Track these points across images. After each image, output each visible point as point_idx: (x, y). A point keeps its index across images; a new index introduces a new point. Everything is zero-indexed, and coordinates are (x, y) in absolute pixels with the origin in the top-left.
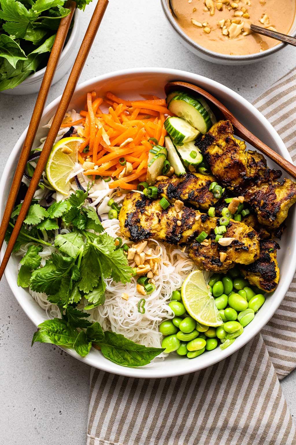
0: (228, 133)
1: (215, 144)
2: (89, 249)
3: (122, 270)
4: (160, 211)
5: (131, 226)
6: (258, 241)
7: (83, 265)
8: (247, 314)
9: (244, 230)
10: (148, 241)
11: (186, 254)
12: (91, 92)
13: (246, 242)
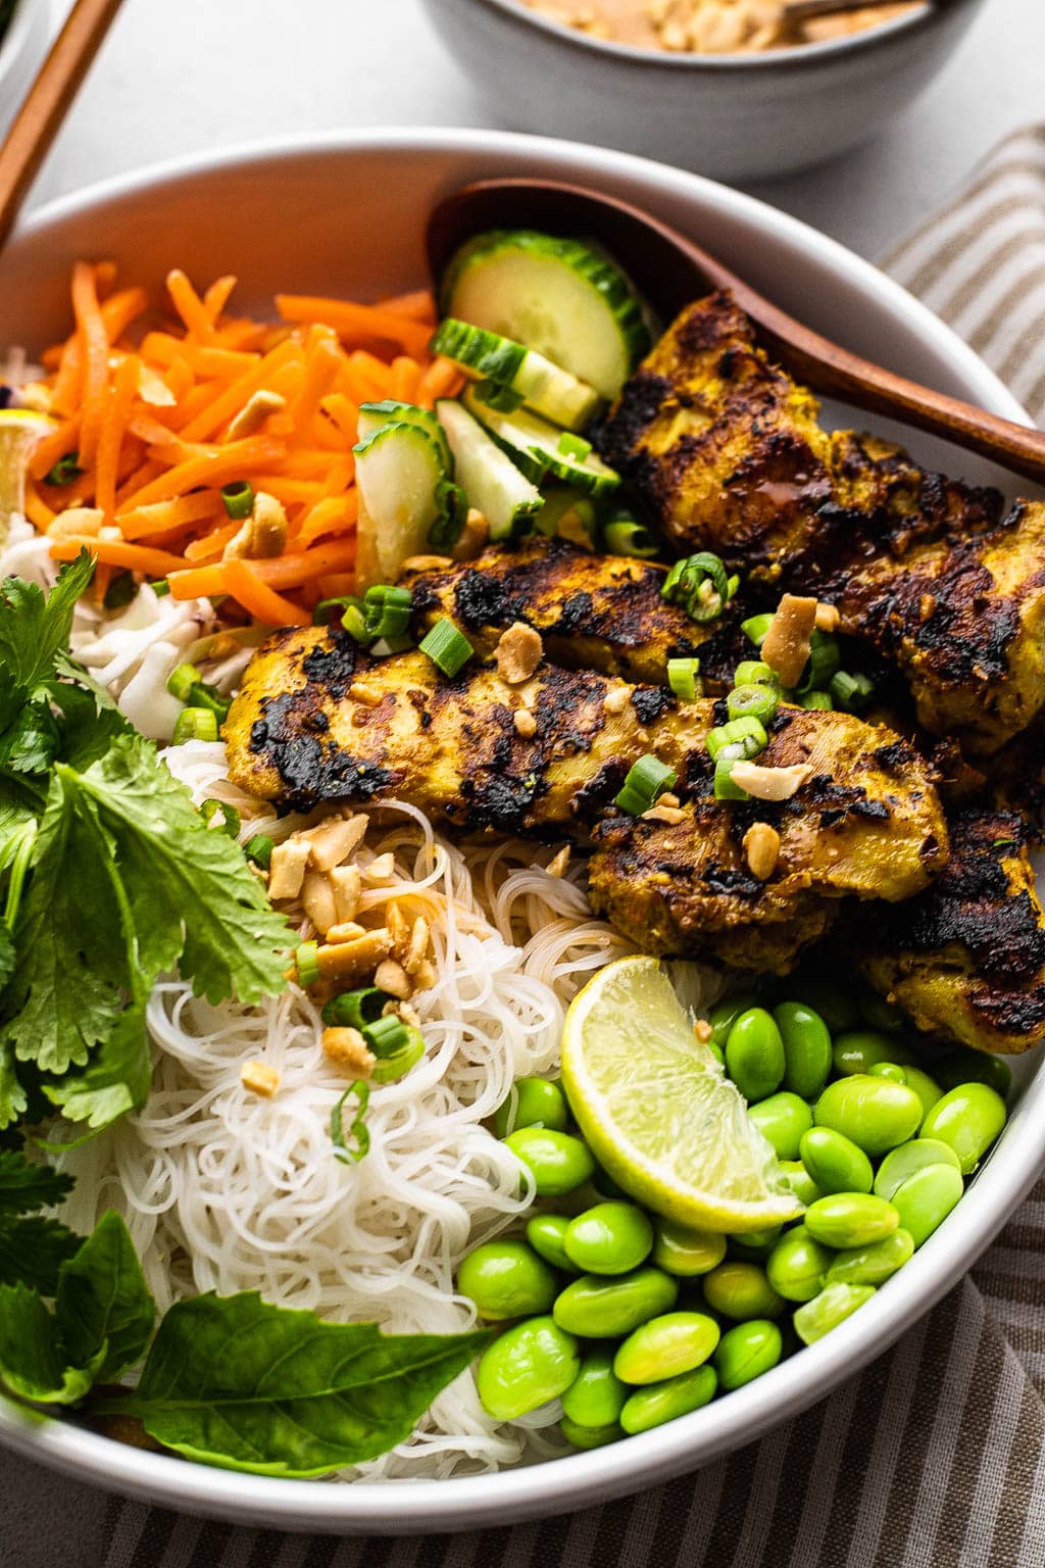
0: (728, 336)
1: (672, 403)
2: (61, 820)
3: (237, 928)
4: (428, 685)
5: (281, 741)
6: (931, 786)
7: (36, 916)
8: (920, 1167)
9: (854, 738)
10: (372, 812)
11: (571, 891)
12: (93, 261)
13: (875, 787)
